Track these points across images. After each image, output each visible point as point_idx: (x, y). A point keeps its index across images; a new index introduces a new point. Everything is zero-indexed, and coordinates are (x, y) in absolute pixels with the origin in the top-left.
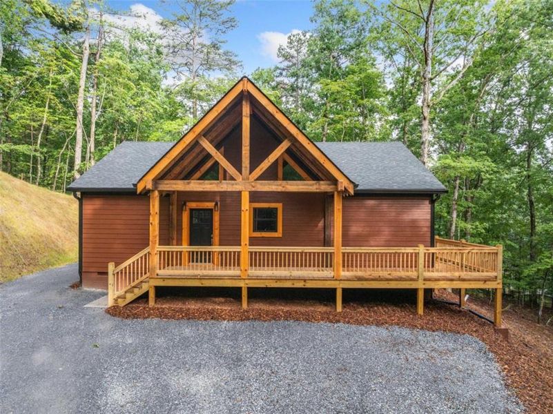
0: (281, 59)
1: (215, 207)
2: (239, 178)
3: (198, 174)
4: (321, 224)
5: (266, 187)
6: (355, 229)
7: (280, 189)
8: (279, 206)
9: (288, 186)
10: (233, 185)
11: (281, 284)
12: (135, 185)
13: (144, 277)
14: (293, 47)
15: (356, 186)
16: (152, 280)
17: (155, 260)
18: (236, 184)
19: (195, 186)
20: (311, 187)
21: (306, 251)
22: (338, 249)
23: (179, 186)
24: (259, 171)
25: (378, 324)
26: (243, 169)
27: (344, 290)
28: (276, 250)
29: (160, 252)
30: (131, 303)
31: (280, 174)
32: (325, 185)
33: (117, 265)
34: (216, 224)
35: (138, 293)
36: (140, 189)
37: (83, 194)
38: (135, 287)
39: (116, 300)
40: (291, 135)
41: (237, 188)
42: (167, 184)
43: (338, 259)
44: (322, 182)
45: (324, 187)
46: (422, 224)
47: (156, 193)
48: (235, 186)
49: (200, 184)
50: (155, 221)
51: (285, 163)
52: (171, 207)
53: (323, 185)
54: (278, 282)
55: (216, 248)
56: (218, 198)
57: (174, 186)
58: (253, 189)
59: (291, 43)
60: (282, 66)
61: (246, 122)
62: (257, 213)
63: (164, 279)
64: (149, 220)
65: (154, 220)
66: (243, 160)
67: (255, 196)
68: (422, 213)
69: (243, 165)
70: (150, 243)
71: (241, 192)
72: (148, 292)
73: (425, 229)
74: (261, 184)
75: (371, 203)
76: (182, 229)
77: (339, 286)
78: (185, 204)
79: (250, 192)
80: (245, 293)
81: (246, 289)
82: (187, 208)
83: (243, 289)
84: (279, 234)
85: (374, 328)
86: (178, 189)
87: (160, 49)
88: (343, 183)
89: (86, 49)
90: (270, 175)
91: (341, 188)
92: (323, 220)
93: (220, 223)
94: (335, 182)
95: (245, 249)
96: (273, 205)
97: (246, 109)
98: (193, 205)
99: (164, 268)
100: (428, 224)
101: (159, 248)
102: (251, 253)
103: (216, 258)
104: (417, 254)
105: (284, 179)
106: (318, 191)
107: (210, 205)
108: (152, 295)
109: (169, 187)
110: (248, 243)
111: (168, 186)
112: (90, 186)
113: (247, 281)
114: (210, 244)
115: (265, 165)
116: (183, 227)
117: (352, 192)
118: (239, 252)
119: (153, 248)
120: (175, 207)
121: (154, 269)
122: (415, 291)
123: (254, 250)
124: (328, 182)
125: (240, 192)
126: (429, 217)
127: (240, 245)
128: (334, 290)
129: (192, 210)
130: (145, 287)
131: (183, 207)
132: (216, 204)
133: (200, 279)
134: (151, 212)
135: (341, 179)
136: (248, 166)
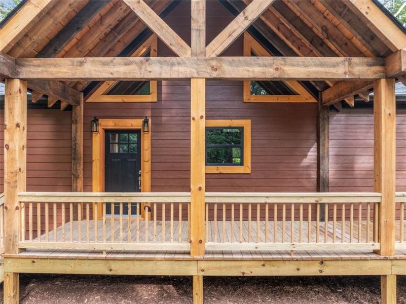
1: (144, 125)
2: (186, 52)
4: (312, 154)
5: (241, 69)
8: (246, 124)
9: (286, 68)
10: (173, 65)
11: (273, 269)
16: (9, 261)
18: (179, 64)
20: (332, 70)
21: (324, 201)
22: (389, 196)
24: (225, 39)
26: (194, 34)
28: (263, 201)
29: (27, 205)
32: (362, 64)
34: (146, 154)
42: (39, 66)
44: (355, 60)
45: (359, 68)
48: (176, 68)
49: (104, 64)
52: (73, 126)
53: (357, 64)
54: (267, 264)
56: (148, 113)
57: (53, 69)
58: (215, 75)
63: (33, 260)
64: (3, 139)
65: (12, 139)
66: (194, 14)
69: (194, 26)
70: (6, 185)
71: (189, 79)
74: (231, 64)
76: (92, 162)
78: (96, 120)
79: (207, 79)
80: (198, 289)
81: (201, 280)
82: (100, 129)
83: (195, 280)
84: (246, 169)
86: (60, 76)
92: (315, 145)
93: (152, 151)
95: (197, 198)
98: (110, 124)
99: (35, 236)
102: (211, 205)
106: (347, 77)
107: (136, 123)
109: (42, 72)
110: (203, 186)
111: (40, 69)
113: (203, 265)
115: (238, 25)
116: (94, 158)
119: (12, 197)
120: (80, 127)
123: (217, 200)
124: (369, 60)
125: (188, 81)
127: (189, 190)
129: (107, 131)
131: (92, 126)
132: (146, 122)
133: (106, 259)
134: (6, 122)
136: (203, 28)
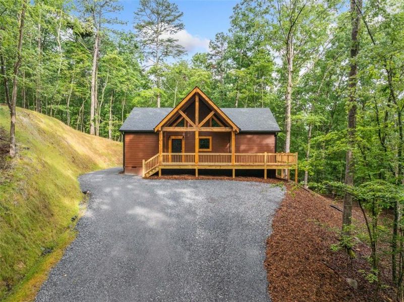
0: (211, 49)
2: (194, 126)
3: (175, 124)
4: (228, 145)
5: (205, 130)
6: (242, 147)
7: (210, 130)
8: (210, 138)
9: (214, 129)
10: (192, 128)
12: (154, 129)
13: (157, 165)
14: (219, 41)
15: (240, 129)
16: (160, 166)
17: (161, 159)
18: (194, 128)
19: (177, 129)
20: (223, 130)
21: (221, 155)
22: (233, 154)
23: (171, 129)
24: (202, 123)
25: (247, 181)
27: (236, 170)
28: (209, 154)
30: (152, 176)
31: (211, 125)
33: (146, 161)
34: (183, 146)
35: (154, 172)
36: (156, 130)
37: (125, 132)
38: (153, 169)
39: (145, 174)
40: (215, 110)
41: (193, 130)
43: (233, 158)
45: (228, 129)
46: (271, 145)
47: (162, 132)
50: (161, 143)
51: (213, 119)
55: (183, 154)
56: (184, 134)
58: (200, 130)
59: (217, 39)
60: (212, 53)
61: (197, 104)
62: (200, 140)
63: (165, 166)
64: (159, 143)
66: (196, 119)
67: (201, 133)
68: (271, 141)
69: (196, 121)
70: (159, 152)
72: (158, 172)
73: (272, 147)
74: (203, 128)
75: (249, 136)
77: (234, 168)
78: (170, 137)
79: (199, 132)
80: (197, 171)
82: (171, 139)
83: (196, 169)
84: (210, 150)
85: (246, 182)
87: (137, 45)
88: (235, 128)
89: (95, 48)
90: (207, 125)
91: (234, 130)
93: (185, 145)
94: (232, 128)
95: (197, 154)
96: (208, 137)
97: (197, 99)
98: (173, 137)
99: (165, 162)
100: (274, 145)
101: (163, 154)
102: (199, 156)
103: (183, 158)
104: (264, 156)
105: (212, 126)
106: (225, 131)
107: (181, 137)
108: (160, 172)
110: (198, 152)
112: (128, 129)
113: (198, 167)
114: (181, 152)
115: (205, 121)
117: (238, 131)
118: (194, 155)
119: (160, 154)
121: (161, 162)
122: (263, 170)
123: (200, 154)
125: (195, 132)
126: (274, 142)
127: (195, 153)
128: (232, 170)
129: (173, 140)
130: (157, 169)
132: (183, 137)
134: (160, 139)
135: (234, 126)
136: (198, 121)
